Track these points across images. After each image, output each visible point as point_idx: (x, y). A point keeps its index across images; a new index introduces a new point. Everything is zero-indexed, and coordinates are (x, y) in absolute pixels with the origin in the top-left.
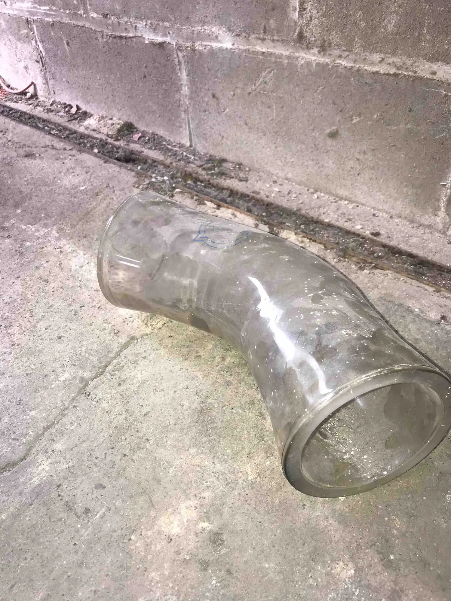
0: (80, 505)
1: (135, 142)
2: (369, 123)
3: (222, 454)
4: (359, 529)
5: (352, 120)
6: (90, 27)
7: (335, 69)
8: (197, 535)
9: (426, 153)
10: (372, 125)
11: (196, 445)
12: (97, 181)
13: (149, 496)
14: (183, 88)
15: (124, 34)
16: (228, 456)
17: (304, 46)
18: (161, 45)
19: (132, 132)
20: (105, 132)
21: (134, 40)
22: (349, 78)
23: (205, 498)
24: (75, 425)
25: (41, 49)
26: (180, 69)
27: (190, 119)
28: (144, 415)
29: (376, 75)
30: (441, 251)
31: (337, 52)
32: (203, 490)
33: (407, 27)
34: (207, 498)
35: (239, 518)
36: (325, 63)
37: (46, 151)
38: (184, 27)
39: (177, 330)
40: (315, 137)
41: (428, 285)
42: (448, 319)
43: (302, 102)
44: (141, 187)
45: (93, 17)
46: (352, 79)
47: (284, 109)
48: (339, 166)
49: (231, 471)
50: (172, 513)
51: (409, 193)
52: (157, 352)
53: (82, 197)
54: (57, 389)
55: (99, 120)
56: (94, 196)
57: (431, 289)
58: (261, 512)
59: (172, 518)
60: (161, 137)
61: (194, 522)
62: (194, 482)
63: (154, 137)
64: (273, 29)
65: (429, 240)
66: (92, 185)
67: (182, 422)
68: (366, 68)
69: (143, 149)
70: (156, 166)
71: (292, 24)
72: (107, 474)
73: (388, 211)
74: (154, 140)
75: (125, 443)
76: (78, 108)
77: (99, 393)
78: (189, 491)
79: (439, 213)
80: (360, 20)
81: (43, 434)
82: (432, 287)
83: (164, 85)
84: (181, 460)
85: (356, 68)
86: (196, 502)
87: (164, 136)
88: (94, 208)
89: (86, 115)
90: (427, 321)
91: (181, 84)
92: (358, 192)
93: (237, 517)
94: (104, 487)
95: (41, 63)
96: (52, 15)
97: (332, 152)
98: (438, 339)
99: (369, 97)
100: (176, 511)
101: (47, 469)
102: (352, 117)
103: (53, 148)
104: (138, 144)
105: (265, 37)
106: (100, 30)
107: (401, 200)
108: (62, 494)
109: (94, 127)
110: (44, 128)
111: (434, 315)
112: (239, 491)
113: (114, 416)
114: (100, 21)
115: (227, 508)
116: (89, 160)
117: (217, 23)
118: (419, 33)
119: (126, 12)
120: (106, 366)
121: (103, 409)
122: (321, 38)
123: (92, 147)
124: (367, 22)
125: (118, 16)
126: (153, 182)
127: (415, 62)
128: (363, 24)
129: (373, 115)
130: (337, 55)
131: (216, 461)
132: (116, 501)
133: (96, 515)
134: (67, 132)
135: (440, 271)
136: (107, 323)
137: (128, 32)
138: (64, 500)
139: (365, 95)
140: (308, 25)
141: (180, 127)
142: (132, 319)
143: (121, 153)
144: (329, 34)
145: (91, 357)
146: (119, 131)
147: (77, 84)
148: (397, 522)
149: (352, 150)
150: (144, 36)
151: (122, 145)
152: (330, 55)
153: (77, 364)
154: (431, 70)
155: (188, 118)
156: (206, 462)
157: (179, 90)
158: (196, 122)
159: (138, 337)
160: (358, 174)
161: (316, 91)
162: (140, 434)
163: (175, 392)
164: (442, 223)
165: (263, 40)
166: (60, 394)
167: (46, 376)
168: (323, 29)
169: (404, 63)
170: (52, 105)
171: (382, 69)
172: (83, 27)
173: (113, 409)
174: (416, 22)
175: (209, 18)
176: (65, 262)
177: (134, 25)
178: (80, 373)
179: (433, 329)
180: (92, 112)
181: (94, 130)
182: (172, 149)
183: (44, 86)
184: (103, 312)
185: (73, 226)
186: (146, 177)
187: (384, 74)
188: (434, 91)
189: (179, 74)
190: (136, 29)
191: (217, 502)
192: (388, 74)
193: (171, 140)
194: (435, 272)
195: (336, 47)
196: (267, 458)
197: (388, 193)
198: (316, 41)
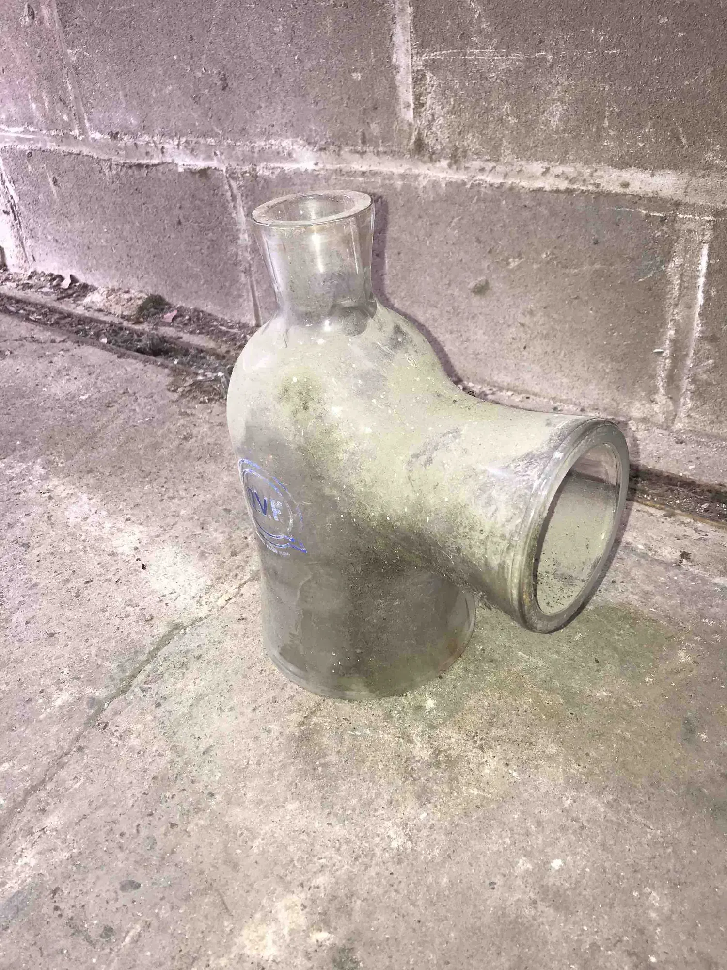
0: (95, 922)
1: (168, 325)
2: (535, 266)
3: (342, 808)
4: (591, 916)
5: (508, 264)
6: (91, 154)
7: (476, 189)
8: (308, 956)
9: (626, 306)
10: (540, 269)
11: (297, 796)
12: (108, 385)
13: (219, 894)
14: (241, 236)
15: (144, 162)
16: (354, 810)
17: (426, 158)
18: (204, 173)
19: (162, 310)
20: (119, 313)
21: (161, 168)
22: (499, 200)
23: (318, 887)
24: (83, 780)
25: (12, 192)
26: (234, 207)
27: (255, 283)
28: (204, 753)
29: (539, 195)
30: (666, 454)
31: (477, 164)
32: (315, 873)
33: (578, 120)
34: (322, 887)
35: (382, 918)
36: (459, 182)
37: (23, 345)
38: (238, 144)
39: (251, 608)
40: (452, 295)
41: (654, 507)
42: (692, 557)
43: (428, 242)
44: (180, 390)
45: (94, 140)
46: (504, 202)
47: (402, 255)
48: (493, 338)
49: (360, 835)
50: (263, 921)
51: (608, 370)
52: (219, 646)
53: (84, 411)
54: (49, 721)
55: (108, 295)
56: (103, 408)
57: (659, 513)
58: (420, 903)
59: (262, 929)
60: (210, 315)
61: (302, 933)
62: (298, 860)
63: (198, 315)
64: (376, 137)
65: (645, 439)
66: (99, 392)
67: (270, 760)
68: (523, 183)
69: (181, 334)
70: (204, 358)
71: (406, 127)
72: (142, 862)
73: (577, 402)
74: (198, 319)
75: (172, 803)
76: (73, 279)
77: (123, 722)
78: (289, 878)
79: (656, 397)
80: (508, 115)
81: (25, 800)
82: (662, 509)
83: (211, 234)
84: (272, 825)
85: (507, 186)
86: (303, 896)
87: (214, 313)
88: (105, 426)
89: (86, 289)
90: (661, 562)
91: (237, 230)
92: (528, 377)
93: (376, 915)
94: (138, 886)
95: (12, 215)
96: (29, 140)
97: (481, 317)
98: (681, 591)
99: (532, 228)
100: (269, 917)
101: (33, 863)
102: (508, 259)
103: (34, 340)
104: (173, 326)
105: (365, 149)
106: (106, 157)
107: (595, 382)
108: (62, 906)
109: (100, 305)
110: (17, 312)
111: (669, 553)
112: (377, 869)
113: (150, 760)
114: (107, 145)
115: (359, 902)
116: (93, 354)
117: (289, 134)
118: (598, 128)
119: (146, 128)
120: (133, 676)
121: (131, 749)
122: (450, 145)
123: (98, 335)
124: (517, 117)
125: (134, 135)
126: (200, 381)
127: (596, 170)
128: (512, 120)
129: (539, 254)
130: (478, 167)
131: (333, 820)
132: (160, 909)
133: (125, 937)
134: (57, 316)
135: (670, 484)
136: (132, 606)
137: (152, 157)
138: (65, 914)
139: (525, 225)
140: (429, 127)
141: (240, 296)
142: (173, 596)
143: (145, 342)
144: (463, 137)
145: (107, 664)
146: (141, 308)
147: (70, 242)
148: (655, 898)
149: (513, 311)
150: (176, 162)
151: (147, 329)
152: (466, 168)
153: (82, 676)
154: (622, 180)
155: (251, 282)
156: (316, 824)
157: (235, 239)
158: (265, 287)
159: (185, 624)
160: (525, 348)
161: (449, 225)
162: (199, 786)
163: (254, 710)
164: (664, 414)
165: (363, 153)
166: (54, 730)
167: (30, 700)
168: (454, 131)
169: (580, 174)
170: (30, 278)
171: (547, 184)
172: (79, 154)
173: (149, 747)
174: (592, 112)
175: (276, 128)
176: (57, 514)
177: (160, 146)
178: (89, 691)
179: (671, 574)
180: (96, 284)
181: (100, 311)
182: (228, 332)
183: (16, 250)
184: (125, 588)
185: (69, 457)
186: (188, 374)
187: (552, 191)
188: (630, 212)
189: (234, 215)
190: (163, 153)
191: (342, 893)
192: (558, 191)
193: (226, 318)
194: (661, 487)
195: (476, 157)
196: (422, 805)
197: (574, 373)
198: (443, 149)
